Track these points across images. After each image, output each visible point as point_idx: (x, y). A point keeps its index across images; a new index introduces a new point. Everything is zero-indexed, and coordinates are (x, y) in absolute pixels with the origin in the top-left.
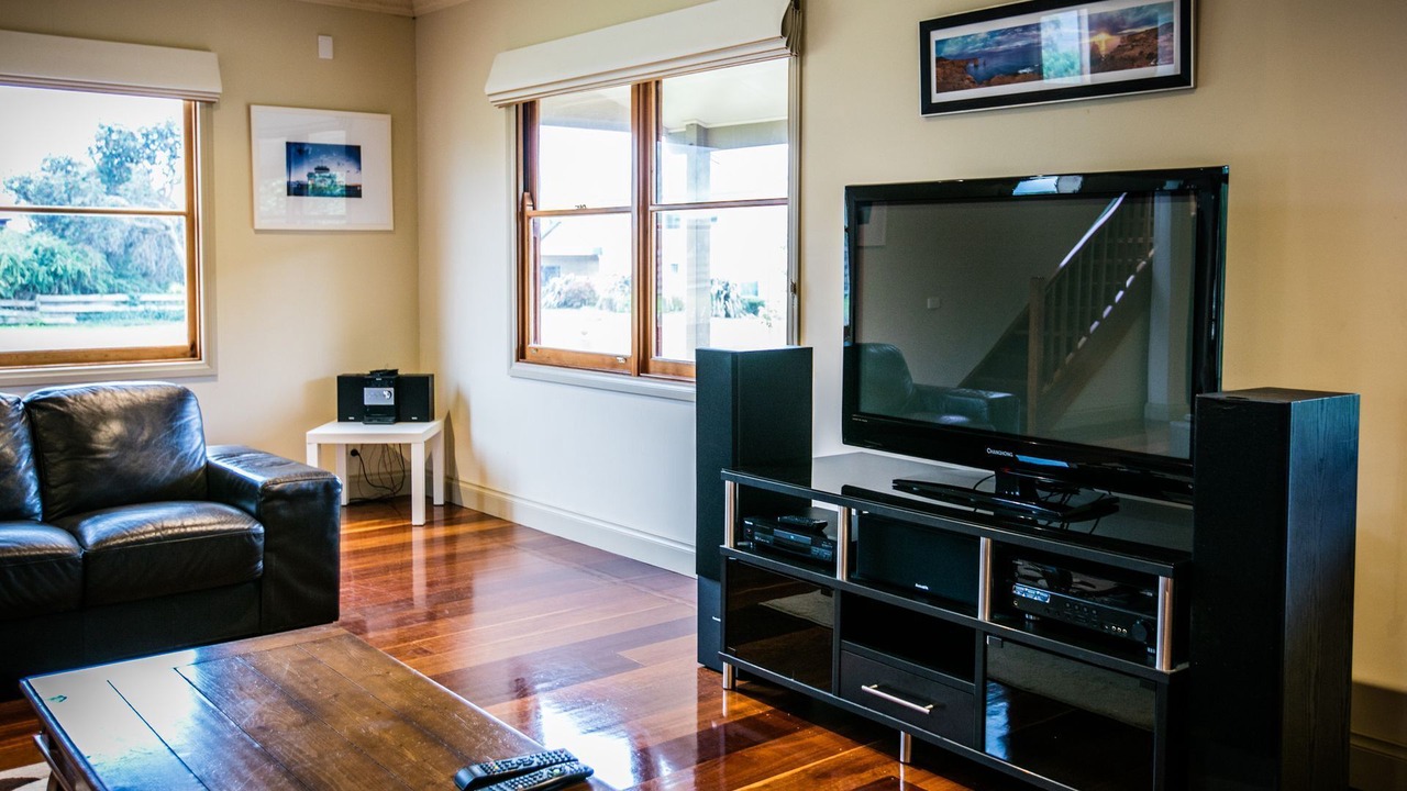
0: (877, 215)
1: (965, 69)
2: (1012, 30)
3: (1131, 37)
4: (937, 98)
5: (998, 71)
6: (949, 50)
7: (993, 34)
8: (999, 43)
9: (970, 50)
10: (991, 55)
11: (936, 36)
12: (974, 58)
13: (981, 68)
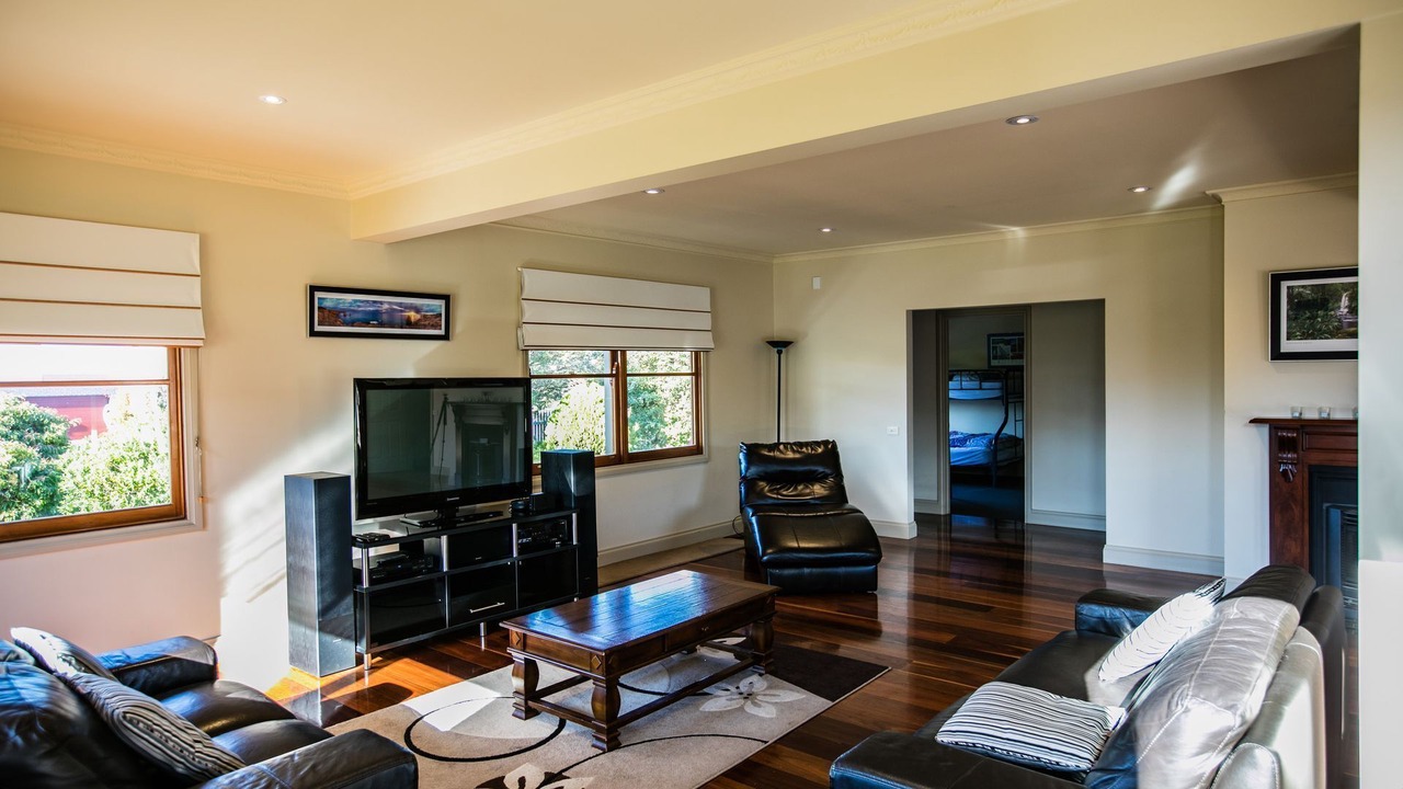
0: (371, 394)
1: (338, 316)
2: (367, 301)
3: (425, 316)
4: (318, 328)
5: (358, 320)
6: (327, 304)
7: (356, 301)
8: (359, 306)
9: (341, 306)
10: (354, 311)
11: (318, 295)
12: (344, 311)
13: (348, 317)
